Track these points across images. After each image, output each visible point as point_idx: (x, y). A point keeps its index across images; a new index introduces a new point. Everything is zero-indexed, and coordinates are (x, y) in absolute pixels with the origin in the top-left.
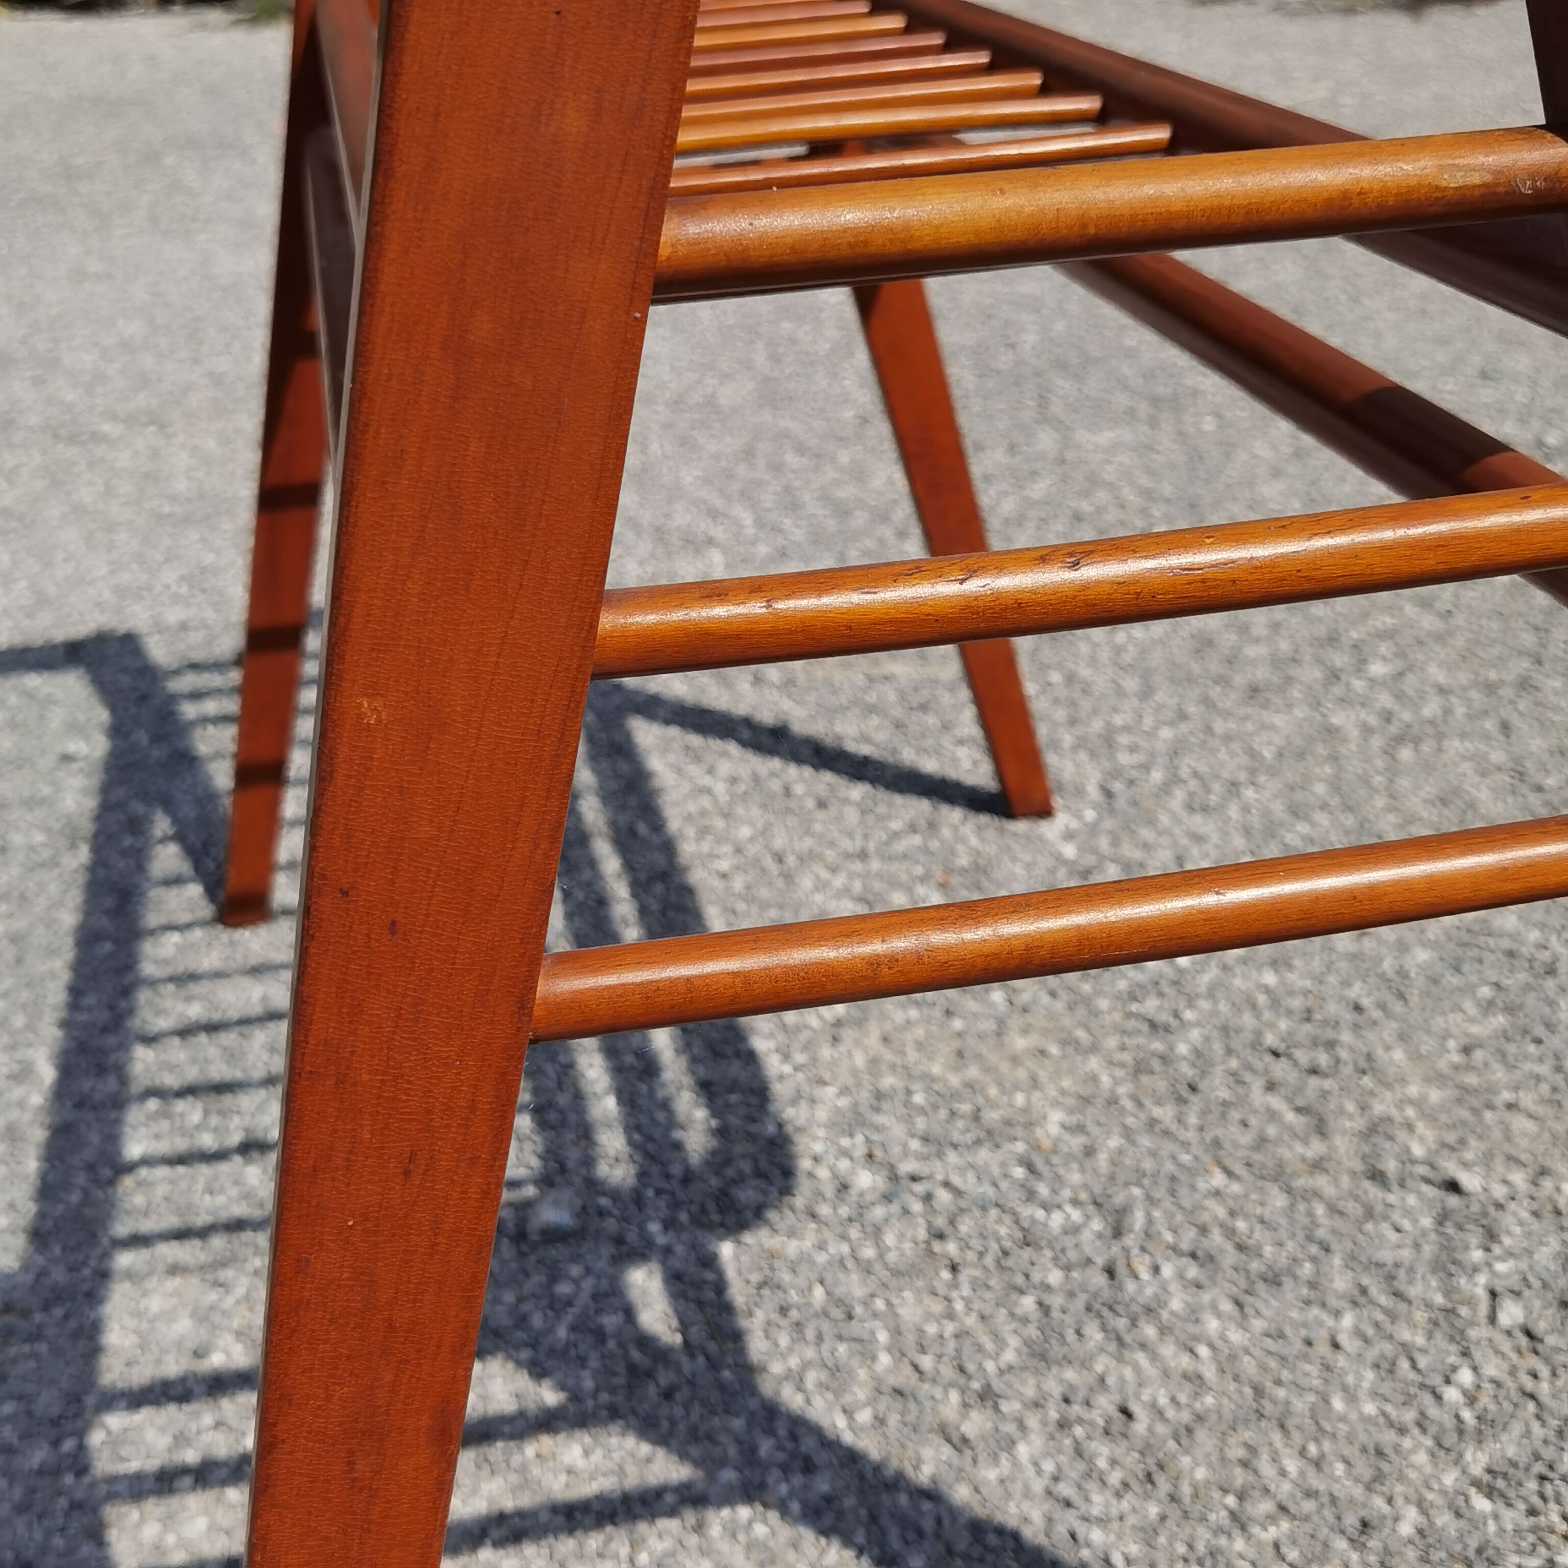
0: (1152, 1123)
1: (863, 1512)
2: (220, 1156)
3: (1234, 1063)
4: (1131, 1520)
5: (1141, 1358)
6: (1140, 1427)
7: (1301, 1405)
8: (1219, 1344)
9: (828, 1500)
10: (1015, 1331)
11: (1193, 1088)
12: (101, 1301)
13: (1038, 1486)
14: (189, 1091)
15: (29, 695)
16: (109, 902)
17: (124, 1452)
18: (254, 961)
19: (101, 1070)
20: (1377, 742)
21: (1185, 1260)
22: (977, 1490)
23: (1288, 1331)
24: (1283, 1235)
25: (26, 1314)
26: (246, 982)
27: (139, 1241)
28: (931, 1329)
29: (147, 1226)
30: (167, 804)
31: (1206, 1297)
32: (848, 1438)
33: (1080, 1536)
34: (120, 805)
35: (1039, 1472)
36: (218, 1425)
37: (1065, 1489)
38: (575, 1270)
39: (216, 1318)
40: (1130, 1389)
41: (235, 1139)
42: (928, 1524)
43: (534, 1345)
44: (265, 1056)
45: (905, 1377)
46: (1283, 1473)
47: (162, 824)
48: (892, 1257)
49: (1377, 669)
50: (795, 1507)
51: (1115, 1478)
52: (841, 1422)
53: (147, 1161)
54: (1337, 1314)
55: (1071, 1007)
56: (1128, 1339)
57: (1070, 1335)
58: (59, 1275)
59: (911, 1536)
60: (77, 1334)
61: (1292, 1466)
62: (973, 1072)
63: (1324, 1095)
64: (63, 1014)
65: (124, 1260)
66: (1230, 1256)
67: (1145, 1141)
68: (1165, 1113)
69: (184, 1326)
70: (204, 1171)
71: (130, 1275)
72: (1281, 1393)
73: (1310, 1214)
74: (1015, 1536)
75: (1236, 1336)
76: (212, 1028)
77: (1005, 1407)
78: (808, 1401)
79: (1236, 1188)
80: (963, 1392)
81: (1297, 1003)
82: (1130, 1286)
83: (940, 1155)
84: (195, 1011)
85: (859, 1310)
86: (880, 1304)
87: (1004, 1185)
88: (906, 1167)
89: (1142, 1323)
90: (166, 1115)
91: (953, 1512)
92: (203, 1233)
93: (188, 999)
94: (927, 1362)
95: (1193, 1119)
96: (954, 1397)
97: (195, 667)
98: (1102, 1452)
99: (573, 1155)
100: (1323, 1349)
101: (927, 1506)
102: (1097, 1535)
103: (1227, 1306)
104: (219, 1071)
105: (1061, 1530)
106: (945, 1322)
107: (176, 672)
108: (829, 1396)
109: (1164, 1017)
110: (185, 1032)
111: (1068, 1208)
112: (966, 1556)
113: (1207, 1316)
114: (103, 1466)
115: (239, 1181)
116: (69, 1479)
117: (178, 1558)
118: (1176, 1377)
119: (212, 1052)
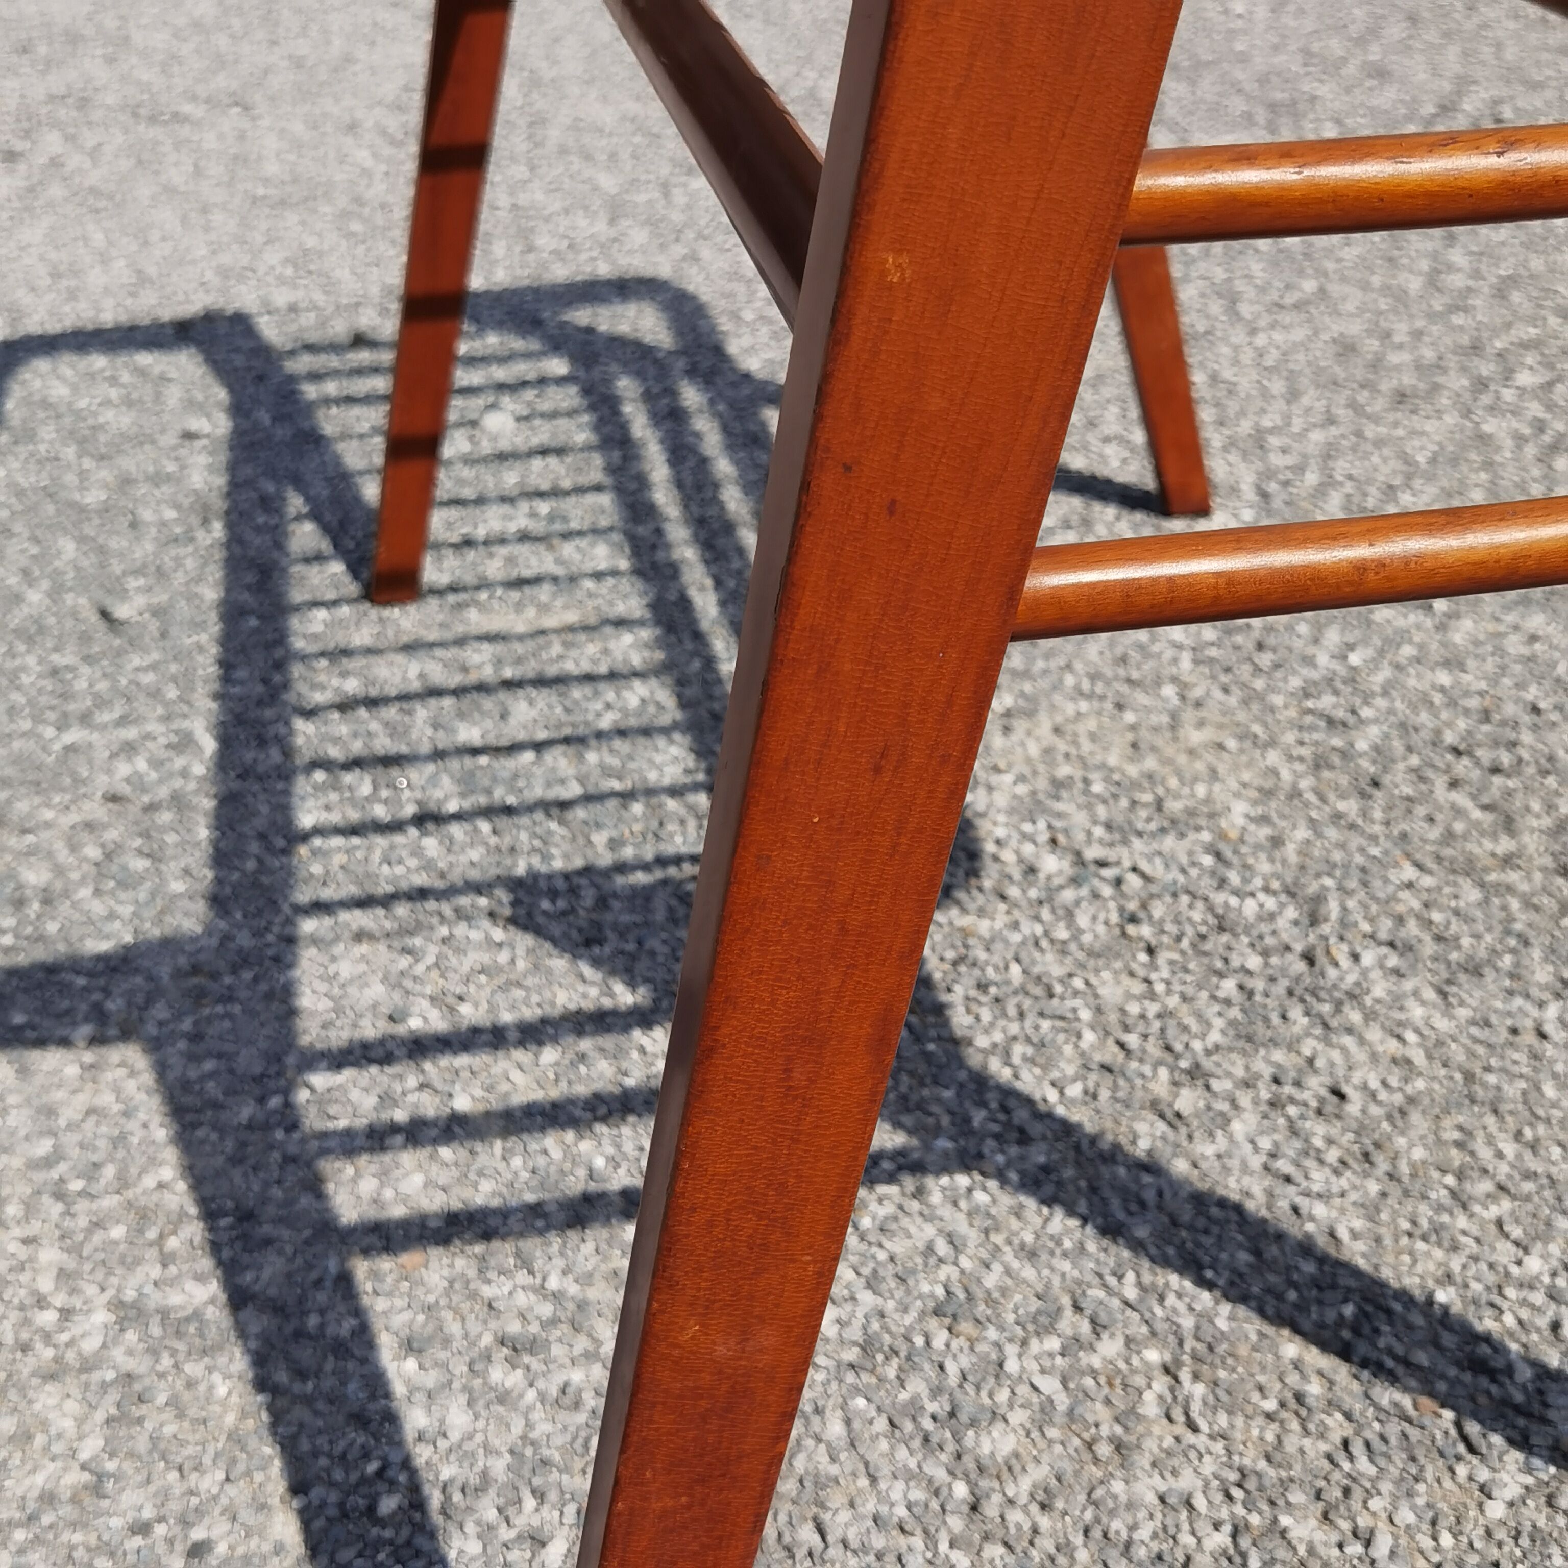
0: (1337, 817)
1: (1083, 1184)
2: (395, 827)
3: (1415, 761)
4: (1353, 1196)
5: (1348, 1041)
6: (1353, 1108)
7: (1513, 1090)
8: (1426, 1032)
9: (1046, 1169)
10: (1220, 1014)
11: (1376, 784)
12: (291, 966)
13: (1256, 1162)
14: (355, 763)
15: (142, 373)
16: (250, 578)
17: (332, 1110)
18: (405, 639)
19: (262, 742)
20: (1530, 451)
21: (1385, 950)
22: (1195, 1165)
23: (1494, 1020)
24: (1480, 928)
25: (215, 976)
26: (400, 659)
27: (320, 907)
28: (1134, 1009)
29: (327, 894)
30: (299, 483)
31: (1408, 985)
32: (1060, 1111)
33: (1304, 1211)
34: (249, 483)
35: (1256, 1149)
36: (422, 1086)
37: (1283, 1166)
39: (408, 983)
40: (1341, 1072)
41: (410, 810)
42: (1150, 1196)
44: (429, 732)
45: (1112, 1053)
46: (1500, 1155)
47: (296, 503)
48: (1087, 938)
49: (1524, 378)
50: (1013, 1176)
51: (1332, 1156)
52: (1052, 1096)
53: (319, 831)
54: (1541, 1005)
55: (1245, 702)
56: (1334, 1023)
57: (1275, 1019)
58: (244, 939)
59: (1134, 1207)
60: (269, 996)
61: (1509, 1149)
62: (1150, 763)
63: (1509, 793)
64: (216, 686)
65: (308, 926)
66: (1429, 948)
67: (1332, 833)
68: (1350, 807)
69: (376, 991)
70: (381, 842)
71: (315, 940)
72: (1492, 1079)
73: (1504, 908)
74: (1239, 1208)
75: (1442, 1024)
76: (372, 703)
77: (1215, 1084)
78: (1016, 1076)
79: (1427, 881)
80: (1172, 1069)
81: (1474, 703)
82: (1332, 973)
83: (1125, 842)
84: (352, 686)
85: (1058, 989)
86: (1078, 983)
87: (1194, 872)
88: (1091, 853)
89: (1346, 1008)
90: (336, 786)
91: (1175, 1185)
92: (387, 901)
93: (344, 674)
94: (1133, 1040)
95: (1378, 814)
96: (1163, 1073)
97: (310, 348)
98: (1318, 1131)
100: (1529, 1038)
101: (1147, 1179)
102: (1320, 1210)
103: (1430, 994)
104: (384, 744)
105: (1283, 1204)
106: (1147, 1003)
107: (292, 353)
108: (1037, 1071)
109: (1340, 714)
110: (345, 706)
111: (1261, 896)
112: (1191, 1228)
113: (1411, 1003)
114: (312, 1121)
115: (417, 852)
116: (279, 1134)
117: (398, 1212)
118: (1385, 1061)
119: (374, 726)
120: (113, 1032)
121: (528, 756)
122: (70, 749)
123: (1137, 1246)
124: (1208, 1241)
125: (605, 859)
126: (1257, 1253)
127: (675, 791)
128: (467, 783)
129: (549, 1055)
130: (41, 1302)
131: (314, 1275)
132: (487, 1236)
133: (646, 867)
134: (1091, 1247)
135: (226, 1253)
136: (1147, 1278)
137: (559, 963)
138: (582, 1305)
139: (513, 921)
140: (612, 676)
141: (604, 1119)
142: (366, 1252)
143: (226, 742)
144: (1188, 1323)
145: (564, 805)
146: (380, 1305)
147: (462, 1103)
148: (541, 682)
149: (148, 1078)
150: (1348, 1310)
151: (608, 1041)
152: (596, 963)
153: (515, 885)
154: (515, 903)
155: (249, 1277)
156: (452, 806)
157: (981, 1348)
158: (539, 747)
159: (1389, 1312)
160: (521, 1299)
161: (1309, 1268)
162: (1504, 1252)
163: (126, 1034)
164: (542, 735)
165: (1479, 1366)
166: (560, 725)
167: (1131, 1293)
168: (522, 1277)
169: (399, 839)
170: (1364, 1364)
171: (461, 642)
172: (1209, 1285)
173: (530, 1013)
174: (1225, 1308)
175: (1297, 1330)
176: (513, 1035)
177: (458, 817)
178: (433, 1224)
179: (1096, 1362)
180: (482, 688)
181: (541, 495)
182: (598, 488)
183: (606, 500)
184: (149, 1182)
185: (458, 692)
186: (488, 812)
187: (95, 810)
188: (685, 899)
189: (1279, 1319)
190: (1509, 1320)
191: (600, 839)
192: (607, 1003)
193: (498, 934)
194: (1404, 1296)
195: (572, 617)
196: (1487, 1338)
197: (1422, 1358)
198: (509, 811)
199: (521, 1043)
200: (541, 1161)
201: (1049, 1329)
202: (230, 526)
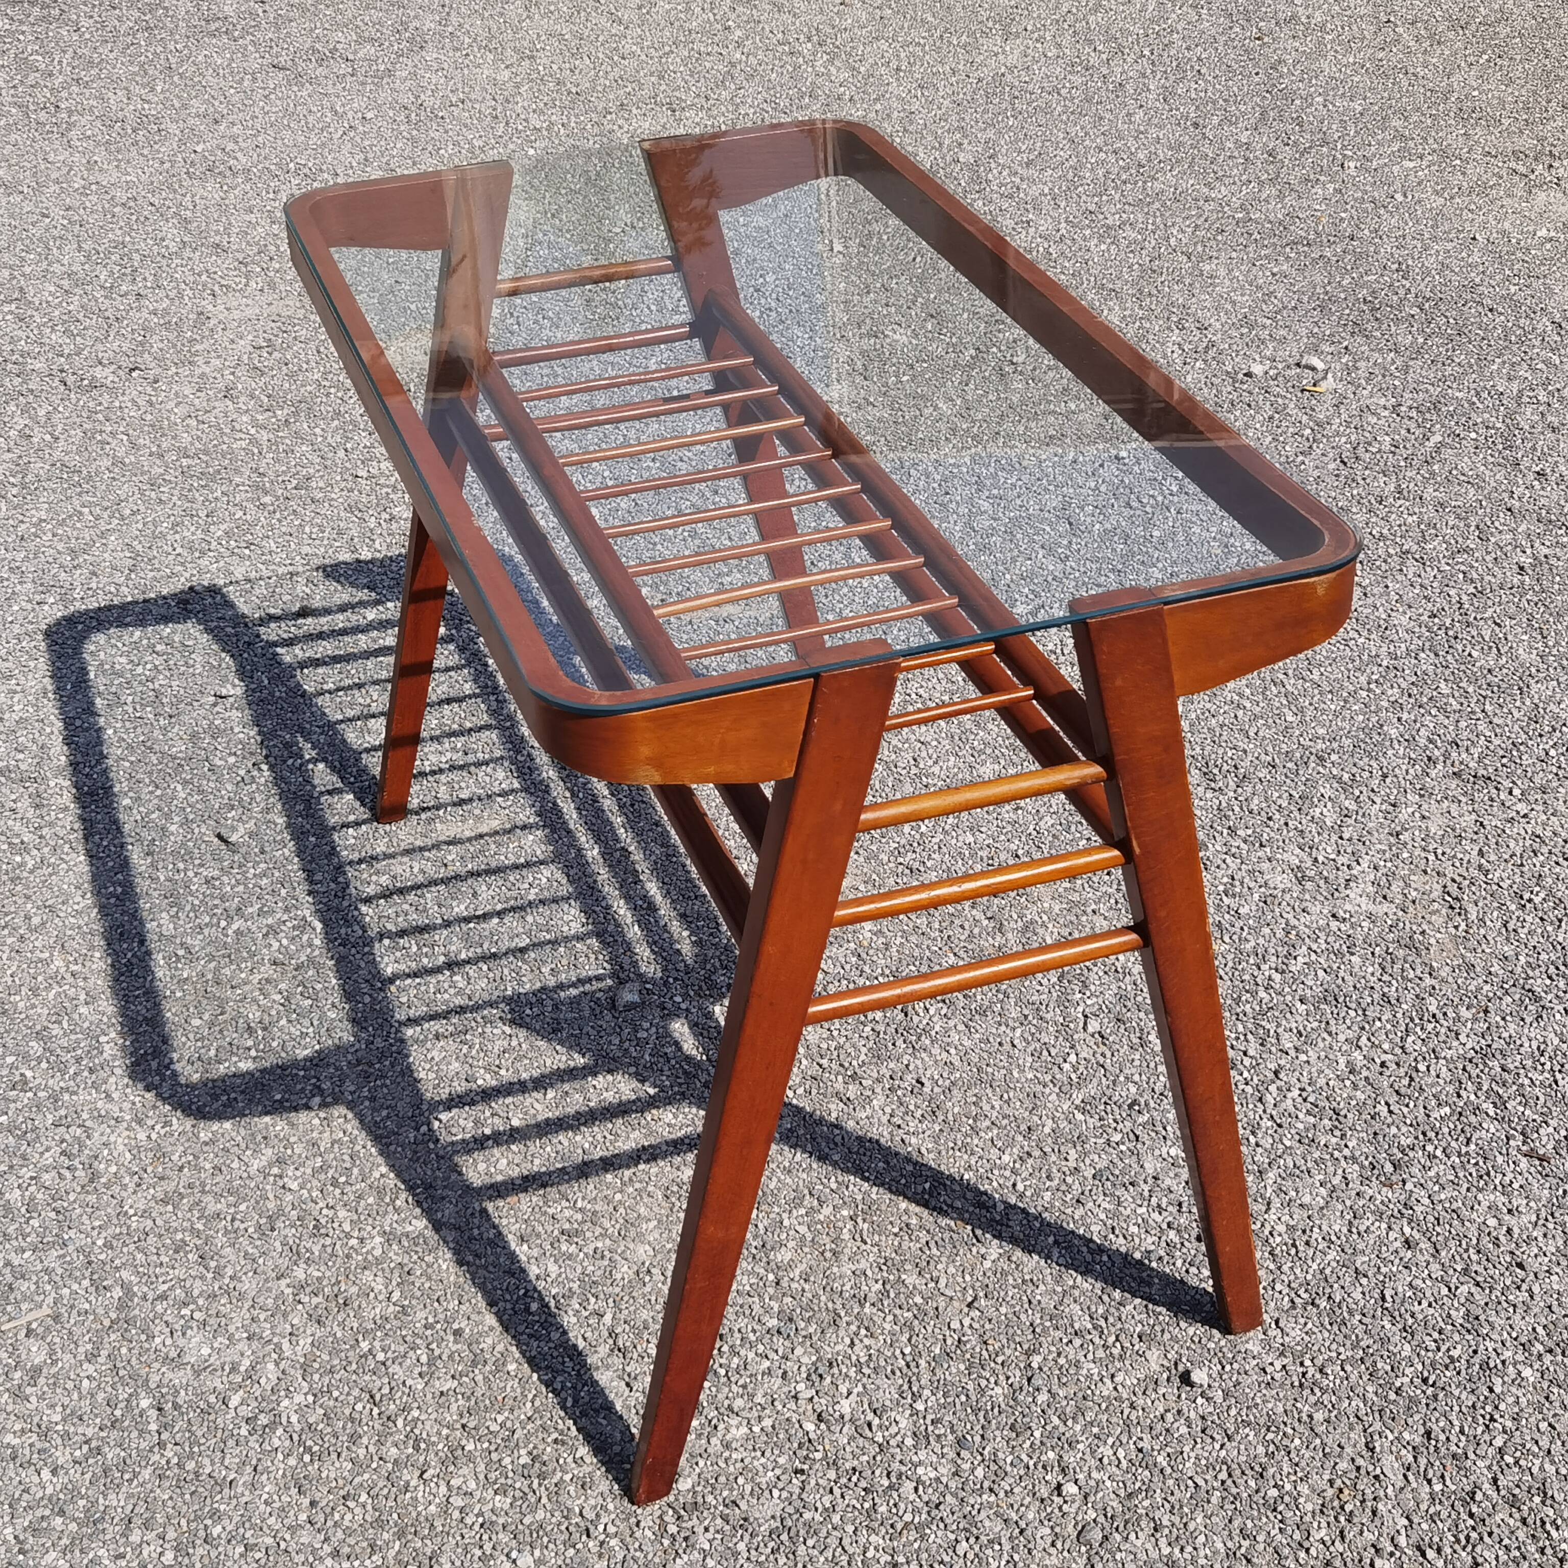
1: (808, 1137)
2: (437, 970)
4: (928, 1133)
5: (924, 1055)
6: (927, 1089)
7: (999, 1075)
8: (960, 1047)
9: (790, 1130)
10: (864, 1045)
12: (407, 1056)
13: (884, 1119)
14: (402, 933)
15: (168, 641)
17: (454, 1130)
18: (404, 846)
19: (348, 923)
22: (858, 1123)
23: (991, 1039)
26: (405, 860)
27: (411, 1021)
28: (824, 1046)
29: (413, 1013)
30: (303, 733)
31: (951, 1023)
32: (795, 1102)
33: (907, 1141)
35: (884, 1113)
36: (493, 1115)
37: (896, 1120)
38: (646, 1025)
39: (470, 1061)
40: (921, 1071)
41: (442, 959)
42: (838, 1139)
43: (637, 1065)
44: (437, 909)
45: (815, 1070)
46: (993, 1107)
47: (307, 748)
51: (918, 1114)
53: (396, 976)
54: (1014, 1029)
55: (867, 859)
56: (917, 1046)
57: (890, 1047)
58: (379, 1043)
59: (832, 1146)
60: (402, 1073)
61: (997, 1104)
64: (306, 886)
65: (409, 1032)
67: (913, 939)
69: (455, 1066)
70: (431, 980)
71: (415, 1040)
72: (990, 1070)
76: (401, 891)
77: (864, 1082)
80: (844, 1076)
82: (916, 1019)
84: (385, 881)
87: (847, 967)
89: (923, 1038)
90: (396, 948)
91: (849, 1133)
92: (445, 1015)
93: (378, 873)
94: (825, 1062)
95: (937, 926)
96: (840, 1078)
97: (272, 618)
98: (911, 1101)
99: (626, 960)
100: (1007, 1047)
101: (837, 1132)
102: (914, 1140)
103: (961, 1027)
104: (416, 919)
105: (898, 1139)
109: (916, 865)
110: (387, 894)
112: (857, 1153)
113: (952, 1033)
114: (445, 1138)
115: (453, 985)
116: (432, 1146)
117: (500, 1178)
118: (941, 1064)
119: (406, 907)
120: (329, 1100)
121: (496, 920)
122: (238, 932)
123: (835, 1164)
124: (866, 1159)
125: (552, 982)
126: (888, 1163)
127: (580, 938)
128: (466, 939)
129: (551, 1094)
130: (348, 1236)
131: (469, 1211)
132: (544, 1186)
133: (574, 985)
134: (815, 1166)
135: (425, 1205)
136: (840, 1179)
137: (542, 1044)
138: (595, 1213)
139: (513, 1022)
140: (528, 865)
141: (585, 1124)
142: (490, 1199)
143: (325, 923)
144: (859, 1197)
145: (523, 950)
146: (504, 1222)
147: (516, 1123)
148: (489, 872)
149: (355, 1123)
150: (927, 1186)
151: (577, 1084)
152: (561, 1043)
153: (508, 1000)
154: (512, 1011)
155: (439, 1215)
156: (463, 956)
157: (772, 1216)
158: (500, 914)
159: (945, 1185)
160: (567, 1213)
161: (910, 1168)
162: (995, 1152)
163: (336, 1102)
164: (499, 907)
165: (981, 1205)
166: (508, 900)
167: (834, 1186)
168: (565, 1204)
169: (440, 977)
170: (934, 1209)
171: (436, 846)
172: (866, 1179)
173: (536, 1073)
174: (875, 1189)
175: (905, 1197)
176: (530, 1085)
177: (468, 962)
178: (518, 1182)
179: (822, 1218)
180: (457, 877)
181: (453, 734)
182: (487, 727)
183: (494, 735)
184: (376, 1174)
185: (444, 881)
186: (484, 958)
187: (267, 970)
188: (597, 1002)
189: (898, 1193)
190: (995, 1184)
191: (546, 970)
192: (572, 1064)
193: (508, 1030)
194: (950, 1177)
195: (495, 824)
196: (985, 1193)
197: (958, 1204)
198: (494, 956)
199: (536, 1089)
200: (560, 1147)
201: (801, 1205)
202: (272, 768)
